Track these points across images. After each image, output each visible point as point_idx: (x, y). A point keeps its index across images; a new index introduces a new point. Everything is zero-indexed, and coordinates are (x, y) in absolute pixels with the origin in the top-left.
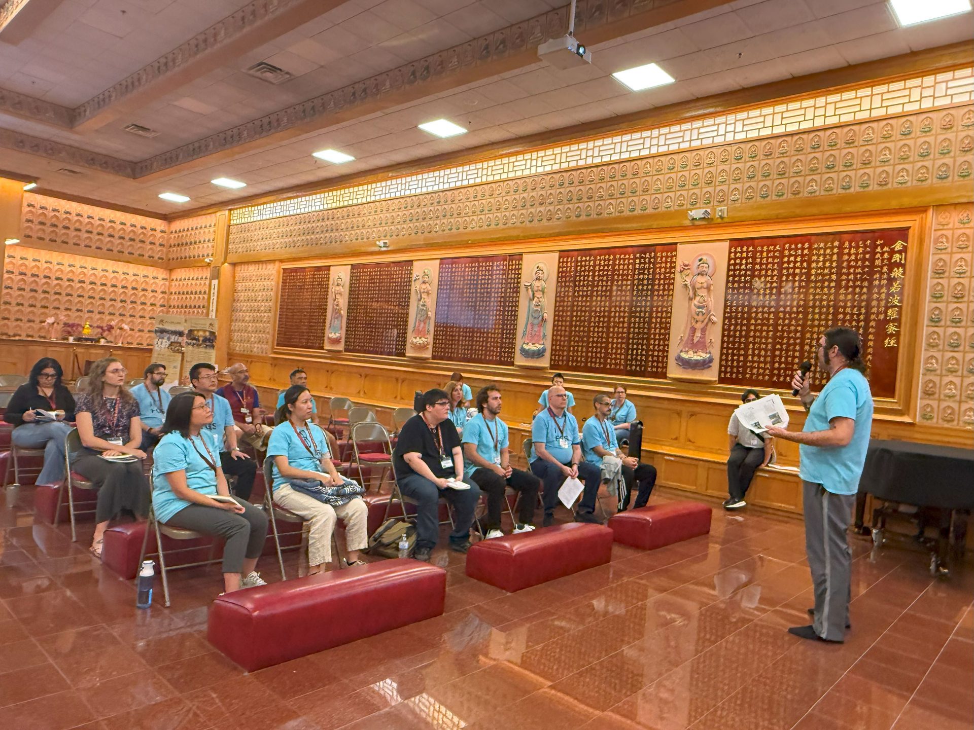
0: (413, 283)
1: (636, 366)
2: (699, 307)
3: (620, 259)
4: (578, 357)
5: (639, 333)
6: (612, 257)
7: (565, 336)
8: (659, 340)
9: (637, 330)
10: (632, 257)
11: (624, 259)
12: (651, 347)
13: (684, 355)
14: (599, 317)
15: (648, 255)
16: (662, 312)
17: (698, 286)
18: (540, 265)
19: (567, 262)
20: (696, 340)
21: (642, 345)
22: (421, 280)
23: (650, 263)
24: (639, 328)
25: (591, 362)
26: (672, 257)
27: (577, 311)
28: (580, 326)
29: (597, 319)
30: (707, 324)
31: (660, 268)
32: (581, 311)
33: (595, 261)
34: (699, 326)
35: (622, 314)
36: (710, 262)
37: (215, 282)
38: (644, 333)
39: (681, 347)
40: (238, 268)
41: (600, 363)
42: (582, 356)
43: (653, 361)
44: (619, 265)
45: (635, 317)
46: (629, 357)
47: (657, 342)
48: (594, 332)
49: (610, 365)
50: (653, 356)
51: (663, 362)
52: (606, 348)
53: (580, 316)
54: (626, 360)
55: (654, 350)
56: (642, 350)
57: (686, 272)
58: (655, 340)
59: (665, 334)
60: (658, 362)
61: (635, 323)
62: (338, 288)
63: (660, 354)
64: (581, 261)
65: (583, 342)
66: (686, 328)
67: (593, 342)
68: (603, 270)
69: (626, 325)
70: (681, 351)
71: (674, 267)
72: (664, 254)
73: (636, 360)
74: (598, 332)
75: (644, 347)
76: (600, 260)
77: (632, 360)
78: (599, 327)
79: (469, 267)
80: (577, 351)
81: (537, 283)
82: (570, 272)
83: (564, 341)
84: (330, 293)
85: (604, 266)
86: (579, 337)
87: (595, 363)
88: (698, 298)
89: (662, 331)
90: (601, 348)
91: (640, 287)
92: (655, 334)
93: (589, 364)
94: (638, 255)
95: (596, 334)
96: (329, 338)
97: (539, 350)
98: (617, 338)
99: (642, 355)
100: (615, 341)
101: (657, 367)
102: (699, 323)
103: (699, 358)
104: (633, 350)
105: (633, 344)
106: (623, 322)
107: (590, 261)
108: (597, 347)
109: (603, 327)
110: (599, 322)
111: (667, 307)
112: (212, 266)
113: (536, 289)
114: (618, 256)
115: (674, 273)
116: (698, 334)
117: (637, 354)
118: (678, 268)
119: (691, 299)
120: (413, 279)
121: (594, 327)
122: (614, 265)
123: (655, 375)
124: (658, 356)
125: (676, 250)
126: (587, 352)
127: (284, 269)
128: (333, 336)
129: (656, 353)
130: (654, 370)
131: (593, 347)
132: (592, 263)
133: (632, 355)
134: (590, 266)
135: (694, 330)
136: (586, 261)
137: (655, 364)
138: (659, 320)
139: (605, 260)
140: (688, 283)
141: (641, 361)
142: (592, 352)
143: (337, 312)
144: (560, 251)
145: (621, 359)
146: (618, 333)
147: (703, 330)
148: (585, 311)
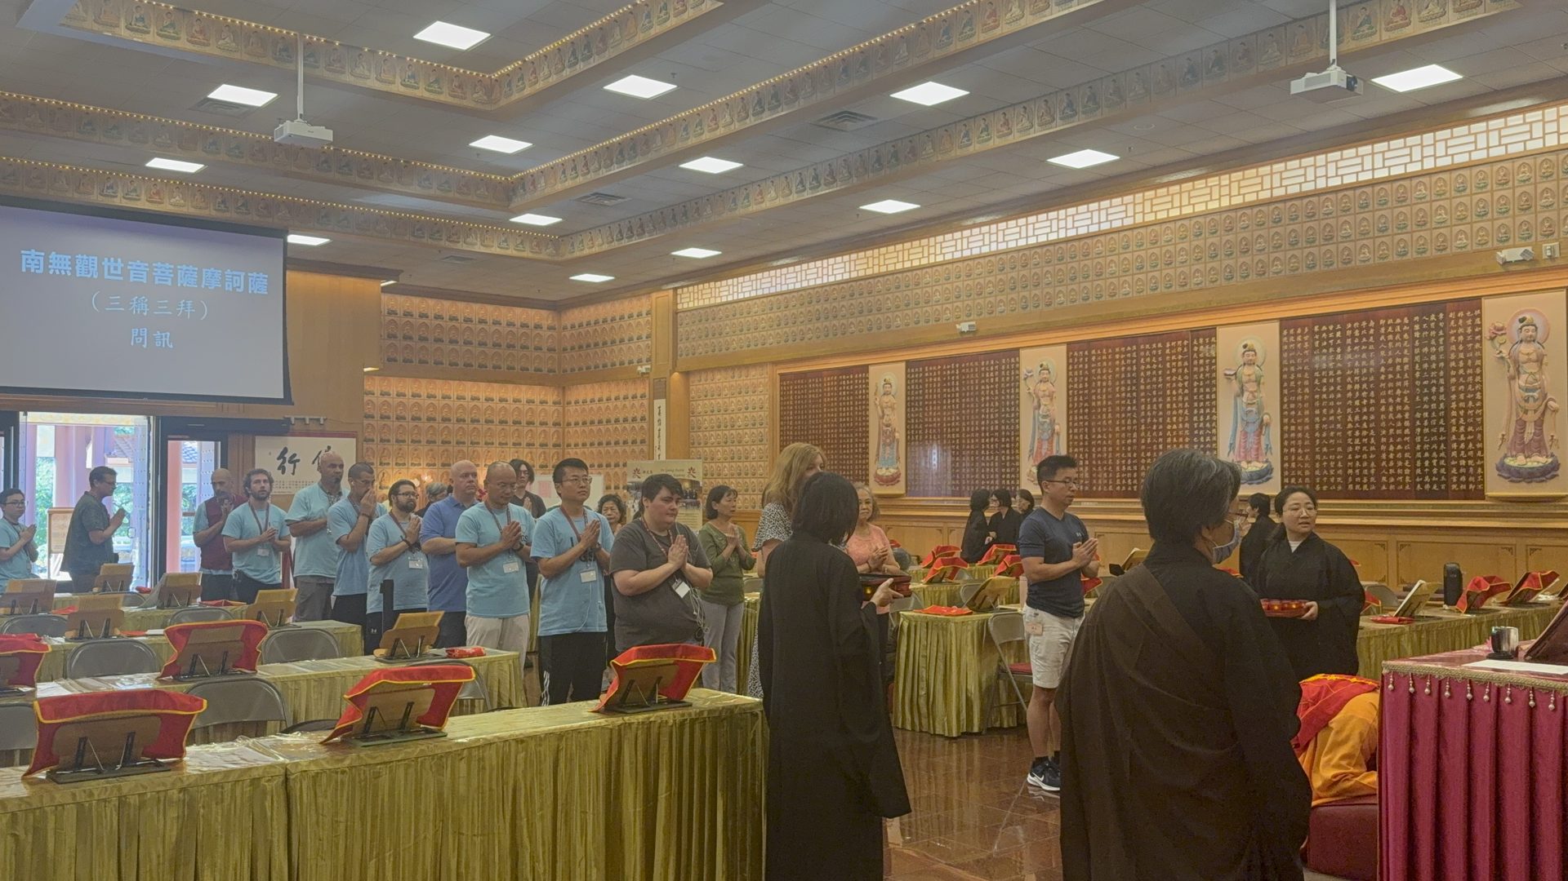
0: (1022, 382)
1: (1432, 483)
2: (1527, 390)
3: (1387, 326)
4: (1329, 477)
5: (1430, 435)
6: (1372, 324)
7: (1303, 447)
8: (1467, 442)
9: (1426, 430)
10: (1406, 320)
11: (1394, 326)
12: (1454, 454)
13: (1509, 461)
14: (1361, 415)
15: (1433, 317)
16: (1466, 400)
17: (1522, 358)
18: (1249, 342)
19: (1295, 335)
20: (1527, 437)
21: (1438, 452)
22: (1037, 378)
23: (1437, 328)
24: (1430, 427)
25: (1354, 483)
26: (1474, 318)
27: (1321, 408)
28: (1329, 431)
29: (1357, 418)
30: (1543, 414)
31: (1457, 335)
32: (1329, 408)
33: (1343, 331)
34: (1531, 417)
35: (1399, 408)
36: (1538, 322)
37: (660, 403)
38: (1439, 434)
39: (1504, 450)
40: (694, 379)
41: (1369, 483)
42: (1336, 476)
43: (1459, 475)
44: (1386, 334)
45: (1422, 411)
46: (1418, 471)
47: (1462, 446)
48: (1354, 437)
49: (1388, 484)
50: (1458, 467)
51: (1475, 475)
52: (1378, 460)
53: (1328, 416)
54: (1413, 475)
55: (1459, 458)
56: (1439, 459)
57: (1499, 339)
58: (1459, 443)
59: (1475, 434)
60: (1467, 475)
61: (1422, 419)
62: (886, 399)
63: (1470, 462)
64: (1320, 333)
65: (1335, 453)
66: (1509, 420)
67: (1354, 453)
68: (1359, 344)
69: (1407, 423)
70: (1506, 456)
71: (1480, 333)
72: (1461, 314)
73: (1431, 475)
74: (1361, 437)
75: (1442, 455)
76: (1353, 329)
77: (1423, 475)
78: (1361, 430)
79: (1120, 353)
80: (1328, 468)
81: (1247, 370)
82: (1303, 349)
83: (1304, 455)
84: (871, 407)
85: (1360, 337)
86: (1329, 446)
87: (1361, 484)
88: (1524, 377)
89: (1470, 429)
90: (1369, 461)
91: (1426, 366)
92: (1458, 435)
93: (1351, 487)
94: (1417, 318)
95: (1357, 441)
96: (877, 476)
97: (1261, 470)
98: (1395, 445)
99: (1439, 467)
100: (1392, 448)
101: (1467, 483)
102: (1530, 413)
103: (1535, 465)
104: (1423, 460)
105: (1423, 451)
106: (1403, 420)
107: (1335, 331)
108: (1361, 460)
109: (1368, 429)
110: (1361, 422)
111: (1475, 392)
112: (652, 376)
113: (1245, 379)
114: (1382, 322)
115: (1480, 341)
116: (1530, 429)
117: (1431, 466)
118: (1486, 334)
119: (1512, 378)
120: (1022, 377)
121: (1354, 430)
122: (1377, 335)
123: (1466, 495)
124: (1467, 467)
125: (1480, 308)
126: (1345, 469)
127: (781, 375)
128: (883, 472)
129: (1463, 462)
130: (1463, 487)
131: (1354, 460)
132: (1339, 334)
133: (1423, 467)
134: (1335, 339)
135: (1522, 425)
136: (1328, 332)
137: (1463, 478)
138: (1462, 413)
139: (1361, 329)
140: (1505, 354)
141: (1439, 475)
142: (1354, 469)
143: (888, 436)
144: (1281, 320)
145: (1404, 476)
146: (1395, 436)
147: (1539, 424)
148: (1336, 408)
